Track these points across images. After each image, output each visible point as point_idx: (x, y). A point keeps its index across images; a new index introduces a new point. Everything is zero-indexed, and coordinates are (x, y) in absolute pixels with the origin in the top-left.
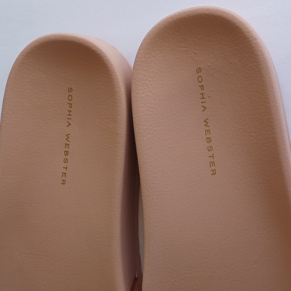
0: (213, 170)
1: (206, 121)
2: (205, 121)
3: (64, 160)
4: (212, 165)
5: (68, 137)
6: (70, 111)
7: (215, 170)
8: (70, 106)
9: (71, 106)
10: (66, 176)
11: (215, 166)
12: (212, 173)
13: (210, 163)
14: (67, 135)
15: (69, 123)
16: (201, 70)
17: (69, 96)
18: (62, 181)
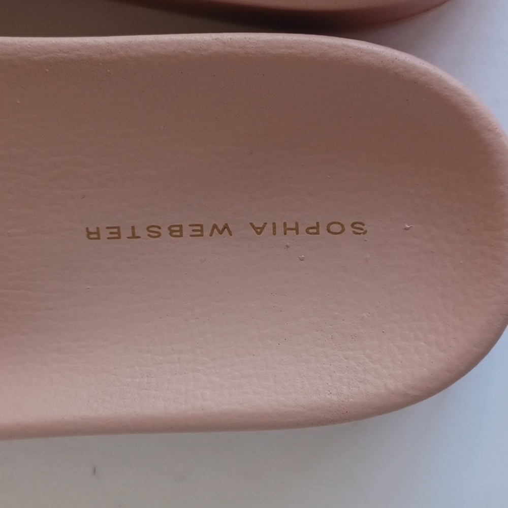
0: (98, 233)
1: (226, 229)
2: (226, 227)
4: (111, 233)
7: (99, 238)
11: (108, 238)
12: (91, 230)
13: (118, 228)
16: (360, 234)
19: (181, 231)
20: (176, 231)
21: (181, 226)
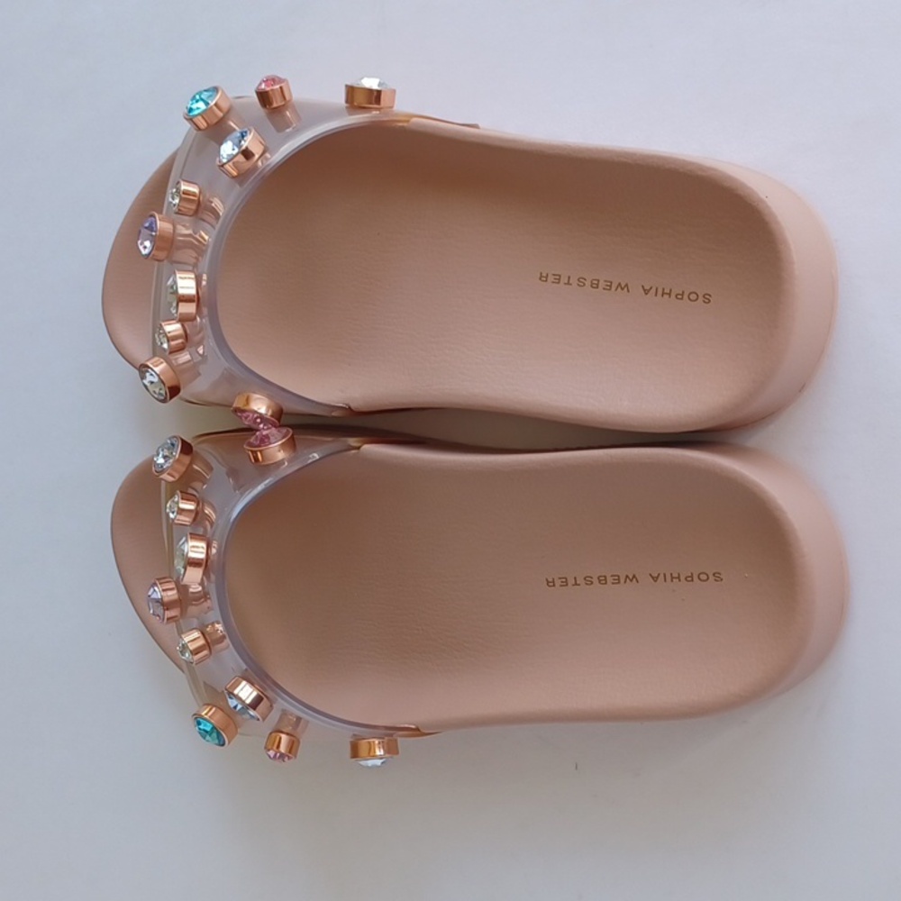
1: (634, 578)
5: (624, 287)
6: (669, 294)
7: (554, 585)
8: (679, 294)
9: (678, 296)
13: (566, 578)
14: (627, 285)
19: (606, 580)
20: (603, 580)
21: (605, 577)
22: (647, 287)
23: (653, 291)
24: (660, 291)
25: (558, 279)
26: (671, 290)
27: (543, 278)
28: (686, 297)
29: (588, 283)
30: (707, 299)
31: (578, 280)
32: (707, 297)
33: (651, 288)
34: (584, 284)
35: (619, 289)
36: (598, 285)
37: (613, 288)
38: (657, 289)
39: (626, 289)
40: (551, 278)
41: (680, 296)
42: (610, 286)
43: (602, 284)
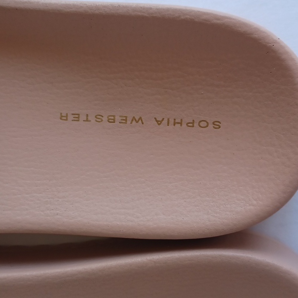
3: (99, 115)
5: (139, 120)
6: (181, 123)
8: (190, 123)
9: (189, 125)
10: (75, 120)
14: (140, 118)
15: (161, 122)
17: (207, 122)
18: (65, 115)
22: (159, 119)
23: (165, 121)
24: (172, 121)
25: (77, 117)
26: (181, 120)
27: (64, 117)
28: (196, 125)
29: (105, 119)
30: (217, 125)
31: (96, 117)
32: (218, 123)
33: (163, 119)
34: (102, 121)
35: (134, 122)
36: (114, 120)
37: (129, 122)
38: (168, 120)
39: (140, 122)
40: (71, 117)
41: (191, 124)
42: (126, 120)
43: (118, 119)
